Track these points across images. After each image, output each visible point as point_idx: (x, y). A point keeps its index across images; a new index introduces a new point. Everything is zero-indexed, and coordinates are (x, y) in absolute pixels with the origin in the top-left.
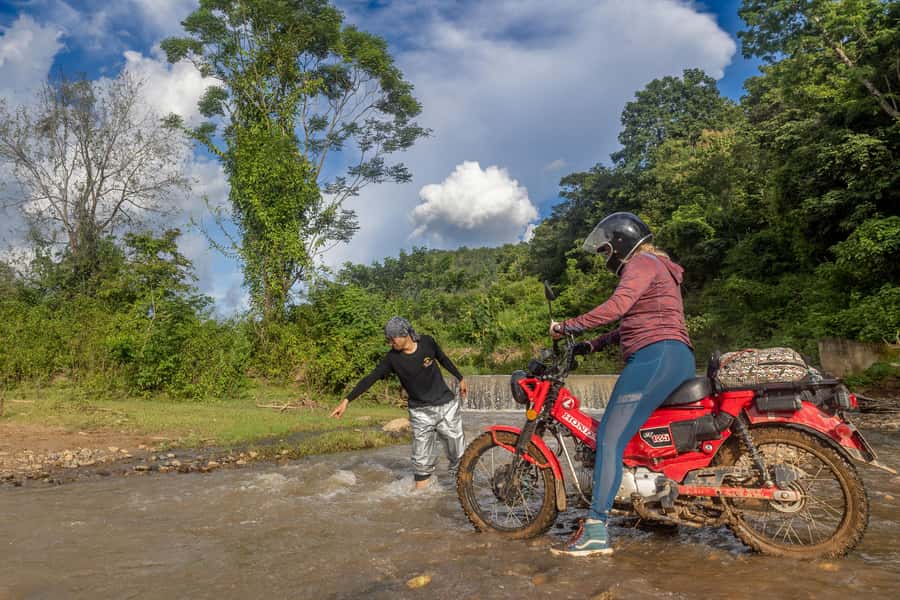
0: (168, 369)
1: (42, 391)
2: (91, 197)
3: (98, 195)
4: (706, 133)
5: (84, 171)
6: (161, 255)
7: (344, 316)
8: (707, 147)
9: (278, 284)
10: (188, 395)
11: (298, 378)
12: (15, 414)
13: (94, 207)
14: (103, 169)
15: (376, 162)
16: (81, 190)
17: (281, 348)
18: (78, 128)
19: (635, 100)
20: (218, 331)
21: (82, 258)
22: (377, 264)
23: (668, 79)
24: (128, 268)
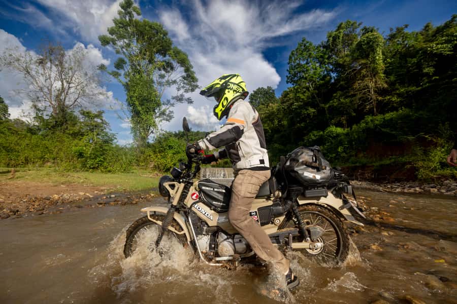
0: (100, 161)
1: (39, 168)
2: (63, 94)
3: (67, 94)
4: (270, 104)
5: (60, 83)
6: (96, 119)
7: (170, 146)
8: (270, 108)
9: (144, 134)
10: (109, 171)
11: (151, 167)
12: (23, 177)
13: (65, 98)
14: (69, 84)
15: (182, 95)
16: (59, 91)
17: (145, 156)
18: (57, 65)
19: (253, 93)
20: (119, 149)
21: (59, 118)
22: (176, 132)
23: (262, 88)
24: (81, 123)
